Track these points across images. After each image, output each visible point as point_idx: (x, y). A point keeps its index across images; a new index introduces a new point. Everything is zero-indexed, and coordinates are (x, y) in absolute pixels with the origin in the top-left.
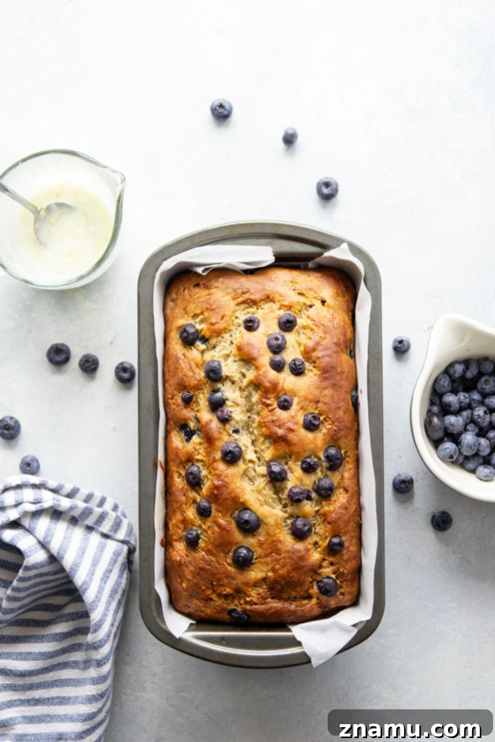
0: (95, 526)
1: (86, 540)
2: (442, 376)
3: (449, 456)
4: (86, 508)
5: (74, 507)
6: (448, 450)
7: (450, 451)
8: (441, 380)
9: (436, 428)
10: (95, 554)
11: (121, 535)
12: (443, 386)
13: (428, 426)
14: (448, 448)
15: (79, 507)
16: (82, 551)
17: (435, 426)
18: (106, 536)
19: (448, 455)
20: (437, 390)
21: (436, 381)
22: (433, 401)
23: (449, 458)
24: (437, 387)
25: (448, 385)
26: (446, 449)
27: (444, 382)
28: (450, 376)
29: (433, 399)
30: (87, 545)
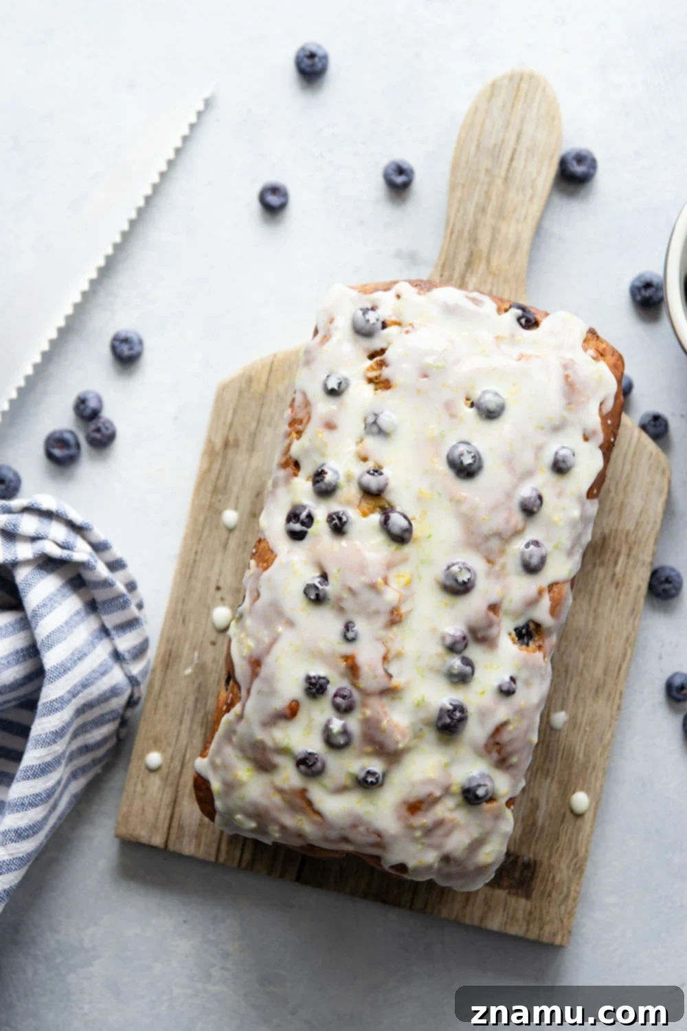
0: (113, 632)
1: (92, 645)
4: (123, 595)
5: (109, 584)
10: (93, 671)
11: (136, 669)
15: (115, 587)
16: (79, 656)
18: (117, 656)
30: (90, 653)
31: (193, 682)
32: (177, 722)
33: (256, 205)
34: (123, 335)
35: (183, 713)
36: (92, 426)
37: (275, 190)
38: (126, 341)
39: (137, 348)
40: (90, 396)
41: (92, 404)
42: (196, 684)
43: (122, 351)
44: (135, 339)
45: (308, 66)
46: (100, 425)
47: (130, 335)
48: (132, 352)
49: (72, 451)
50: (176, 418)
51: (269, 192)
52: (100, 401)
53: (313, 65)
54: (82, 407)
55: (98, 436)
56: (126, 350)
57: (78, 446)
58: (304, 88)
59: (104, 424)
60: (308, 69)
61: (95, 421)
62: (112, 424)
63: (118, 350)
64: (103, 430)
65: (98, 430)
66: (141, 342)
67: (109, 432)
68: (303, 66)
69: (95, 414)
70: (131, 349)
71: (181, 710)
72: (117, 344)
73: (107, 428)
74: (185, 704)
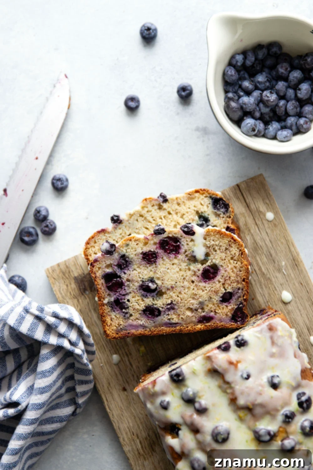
2: (228, 68)
3: (251, 130)
6: (249, 125)
7: (251, 125)
8: (228, 71)
9: (234, 109)
12: (232, 75)
13: (228, 111)
14: (249, 123)
17: (233, 108)
19: (250, 128)
20: (228, 80)
21: (224, 74)
22: (227, 90)
23: (252, 131)
24: (227, 78)
25: (235, 73)
26: (247, 124)
27: (231, 72)
28: (234, 66)
29: (226, 89)
31: (278, 262)
32: (273, 240)
33: (123, 107)
34: (58, 177)
35: (273, 246)
36: (44, 224)
37: (132, 99)
38: (59, 180)
39: (65, 183)
40: (42, 209)
41: (43, 213)
42: (276, 262)
43: (58, 185)
44: (64, 179)
45: (147, 34)
46: (48, 224)
47: (61, 177)
48: (62, 186)
49: (34, 238)
50: (87, 218)
51: (130, 101)
52: (47, 211)
53: (149, 34)
54: (38, 215)
55: (47, 229)
56: (59, 184)
57: (37, 235)
58: (145, 46)
59: (50, 223)
60: (147, 36)
61: (45, 222)
62: (54, 223)
63: (55, 185)
64: (49, 225)
65: (47, 226)
66: (67, 180)
67: (53, 227)
68: (144, 34)
69: (45, 218)
70: (62, 184)
71: (274, 246)
72: (55, 181)
73: (51, 225)
74: (274, 249)
